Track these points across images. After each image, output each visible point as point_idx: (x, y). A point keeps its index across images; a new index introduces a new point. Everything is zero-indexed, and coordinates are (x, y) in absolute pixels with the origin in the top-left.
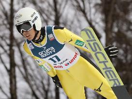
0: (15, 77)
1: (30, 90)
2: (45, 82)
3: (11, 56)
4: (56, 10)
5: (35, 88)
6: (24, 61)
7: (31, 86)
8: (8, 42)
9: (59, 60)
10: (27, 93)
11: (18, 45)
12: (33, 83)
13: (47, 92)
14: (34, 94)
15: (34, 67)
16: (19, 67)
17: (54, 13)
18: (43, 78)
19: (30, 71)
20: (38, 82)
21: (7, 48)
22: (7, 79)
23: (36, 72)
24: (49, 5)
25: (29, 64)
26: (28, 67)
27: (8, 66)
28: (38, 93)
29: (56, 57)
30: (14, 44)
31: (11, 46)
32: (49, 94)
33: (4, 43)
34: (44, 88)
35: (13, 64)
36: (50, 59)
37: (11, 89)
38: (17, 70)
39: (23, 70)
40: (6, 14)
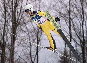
0: (71, 29)
1: (75, 33)
2: (80, 31)
3: (70, 23)
4: (83, 10)
5: (77, 32)
6: (73, 25)
7: (76, 32)
8: (69, 19)
9: (40, 21)
10: (74, 34)
11: (72, 20)
12: (76, 31)
13: (80, 33)
14: (76, 34)
15: (76, 26)
16: (72, 26)
17: (82, 11)
18: (79, 29)
19: (75, 27)
20: (78, 31)
21: (69, 21)
22: (69, 30)
23: (77, 28)
24: (81, 8)
25: (75, 25)
26: (75, 26)
27: (69, 26)
28: (77, 34)
29: (39, 20)
30: (71, 20)
31: (70, 20)
32: (81, 34)
33: (67, 19)
34: (79, 32)
35: (70, 26)
36: (37, 21)
37: (70, 33)
38: (71, 27)
39: (73, 27)
40: (68, 11)
